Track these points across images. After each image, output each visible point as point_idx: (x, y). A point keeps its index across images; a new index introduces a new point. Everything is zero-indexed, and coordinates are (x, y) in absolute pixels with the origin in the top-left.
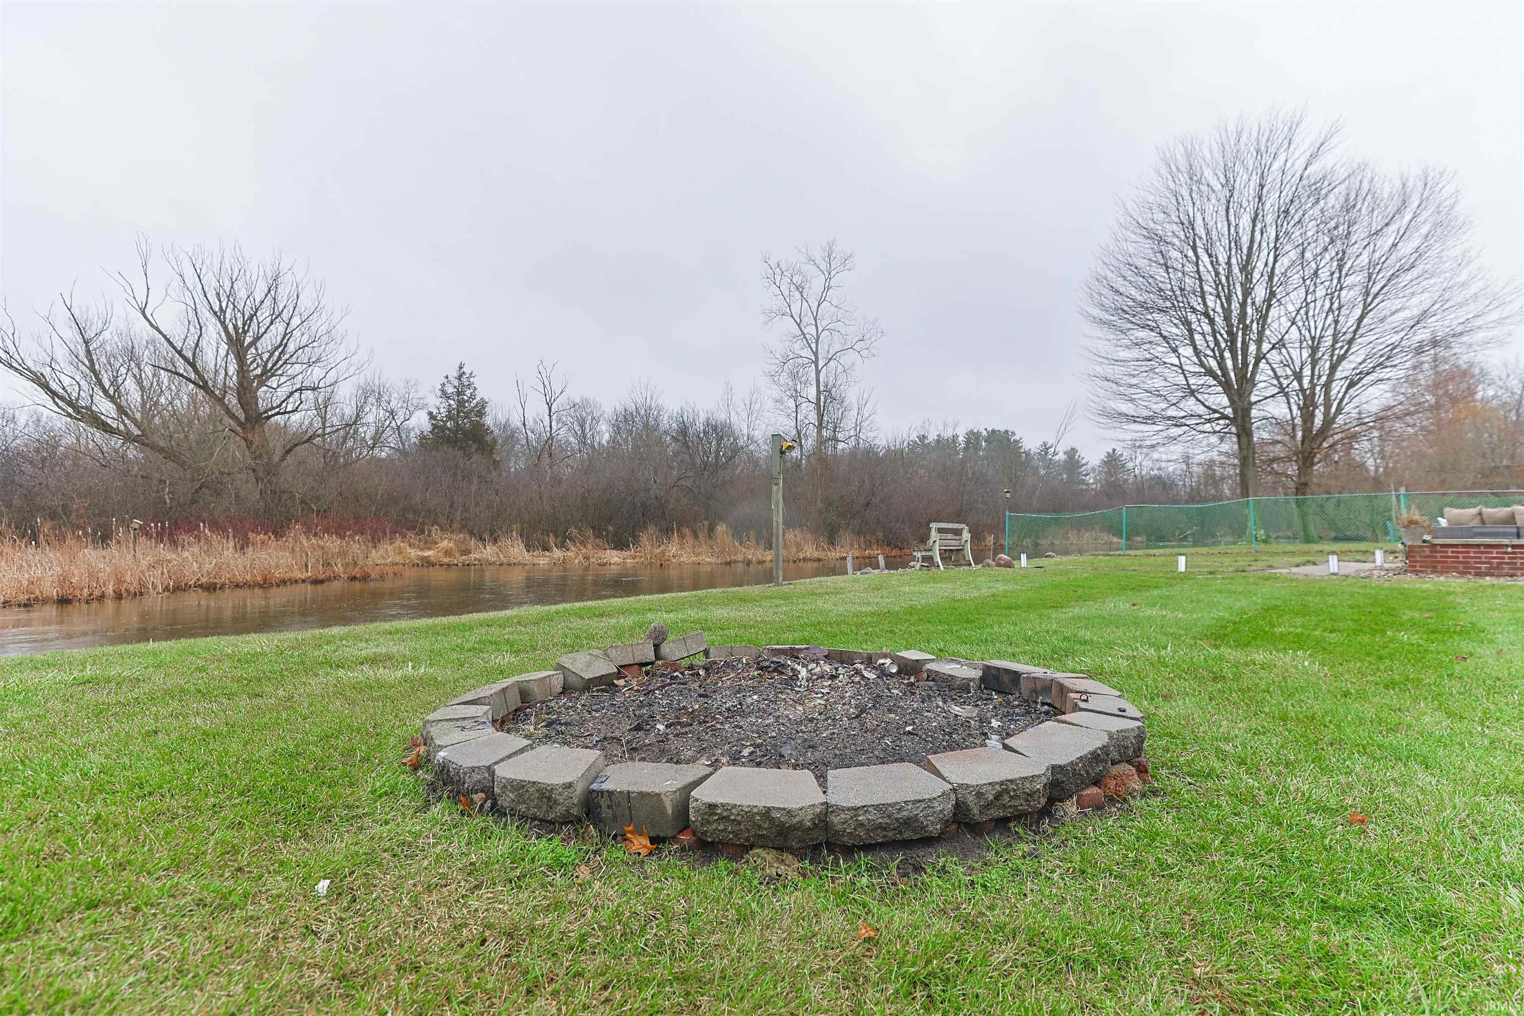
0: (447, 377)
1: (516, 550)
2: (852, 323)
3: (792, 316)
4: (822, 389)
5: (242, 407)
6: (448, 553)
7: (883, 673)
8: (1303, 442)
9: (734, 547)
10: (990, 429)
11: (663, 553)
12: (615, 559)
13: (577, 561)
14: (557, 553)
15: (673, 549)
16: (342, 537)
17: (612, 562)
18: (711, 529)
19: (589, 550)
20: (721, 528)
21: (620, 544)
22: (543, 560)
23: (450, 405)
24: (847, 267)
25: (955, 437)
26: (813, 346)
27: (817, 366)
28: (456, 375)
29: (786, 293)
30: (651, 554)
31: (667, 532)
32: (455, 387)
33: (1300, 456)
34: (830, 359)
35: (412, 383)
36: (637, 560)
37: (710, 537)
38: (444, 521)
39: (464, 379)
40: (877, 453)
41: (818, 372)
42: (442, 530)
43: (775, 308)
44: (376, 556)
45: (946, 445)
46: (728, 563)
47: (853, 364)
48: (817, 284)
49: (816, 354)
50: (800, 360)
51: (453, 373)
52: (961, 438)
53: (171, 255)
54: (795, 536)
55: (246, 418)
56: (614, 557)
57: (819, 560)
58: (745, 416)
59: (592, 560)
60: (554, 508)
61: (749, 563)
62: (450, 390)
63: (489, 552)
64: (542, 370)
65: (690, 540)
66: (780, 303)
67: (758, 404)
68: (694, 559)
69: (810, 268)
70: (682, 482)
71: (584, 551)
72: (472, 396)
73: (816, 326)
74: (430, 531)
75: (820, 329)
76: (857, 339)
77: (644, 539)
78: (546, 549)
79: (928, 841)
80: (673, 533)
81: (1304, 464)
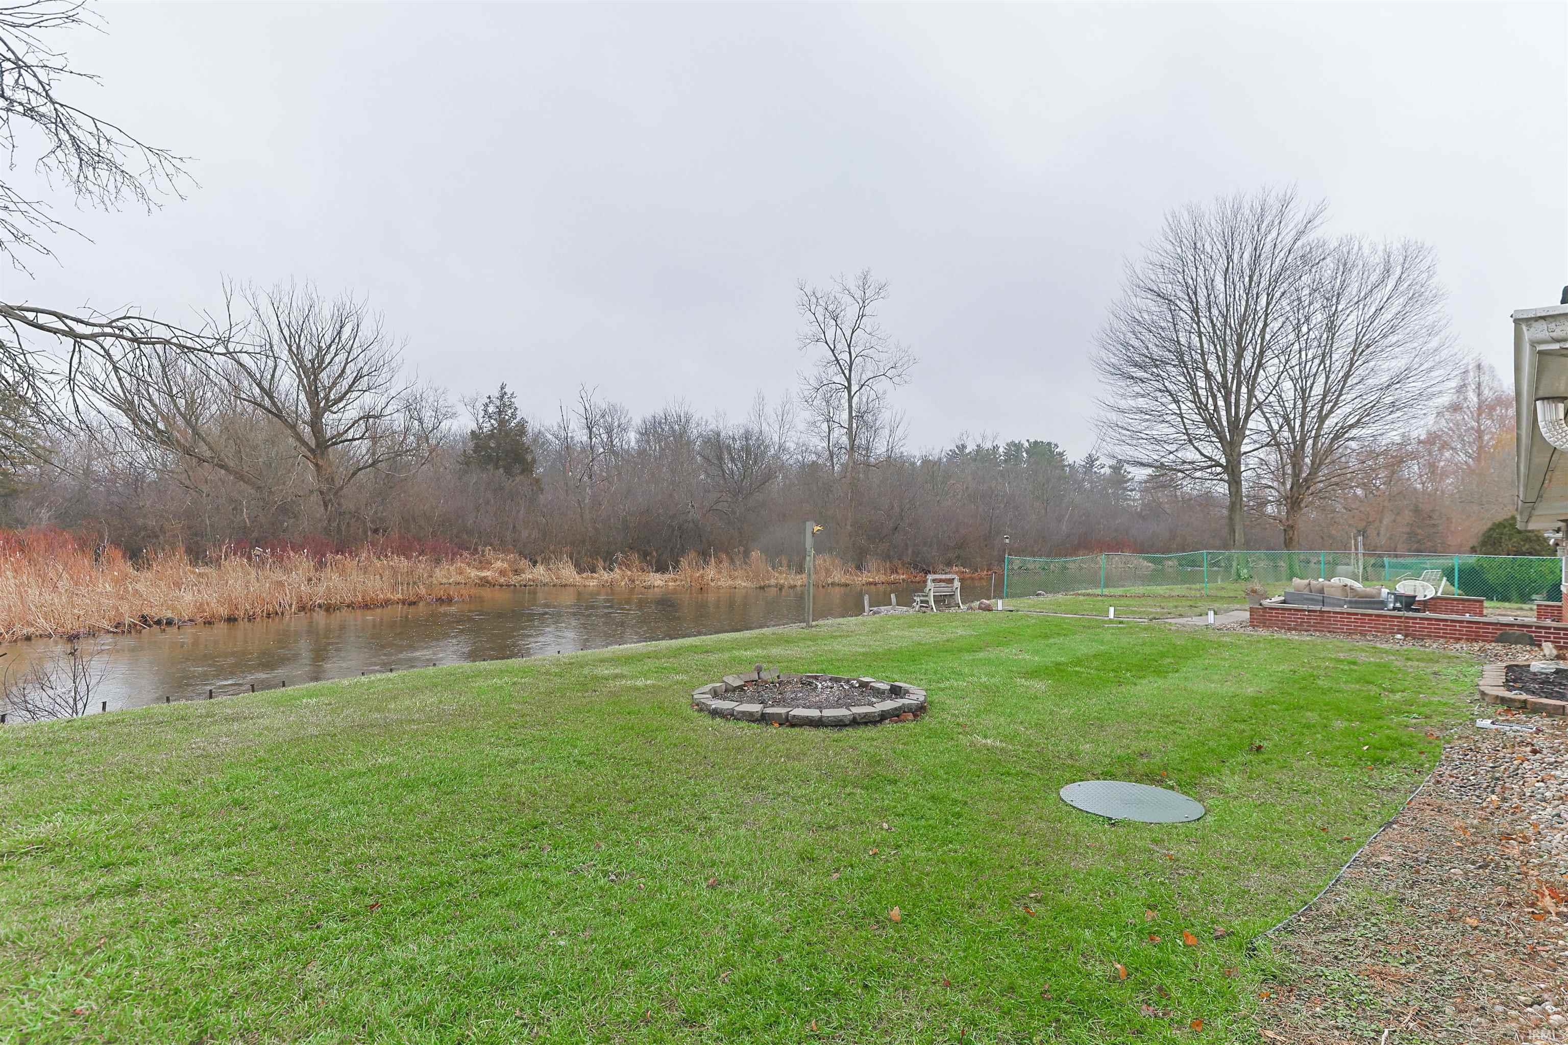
0: (489, 397)
1: (568, 573)
2: (885, 350)
3: (826, 342)
4: (854, 414)
5: (315, 435)
6: (502, 573)
7: (852, 686)
8: (1292, 488)
9: (768, 571)
10: (1032, 440)
11: (702, 576)
12: (658, 583)
13: (623, 583)
14: (606, 576)
15: (711, 572)
16: (408, 558)
17: (656, 585)
18: (747, 554)
19: (636, 573)
20: (755, 554)
21: (661, 568)
22: (592, 582)
23: (492, 425)
24: (882, 295)
25: (996, 448)
26: (847, 372)
27: (849, 392)
28: (497, 395)
29: (821, 319)
30: (691, 577)
31: (704, 555)
32: (497, 407)
33: (1289, 501)
34: (862, 386)
35: (441, 391)
36: (678, 583)
37: (746, 563)
38: (496, 542)
39: (506, 399)
40: (914, 463)
41: (850, 398)
42: (494, 550)
43: (810, 333)
44: (440, 574)
45: (984, 457)
46: (762, 588)
47: (885, 393)
48: (850, 314)
49: (849, 380)
50: (834, 386)
51: (496, 393)
52: (1001, 450)
53: (248, 292)
54: (825, 561)
55: (317, 445)
56: (657, 580)
57: (847, 585)
58: (777, 427)
59: (637, 583)
60: (596, 529)
61: (781, 588)
62: (491, 409)
63: (540, 572)
64: (584, 395)
65: (726, 564)
66: (815, 328)
67: (791, 415)
68: (730, 582)
69: (846, 299)
70: (719, 506)
71: (629, 573)
72: (514, 416)
73: (850, 353)
74: (483, 551)
75: (853, 356)
76: (890, 366)
77: (684, 562)
78: (593, 571)
79: (846, 725)
80: (710, 556)
81: (1292, 508)
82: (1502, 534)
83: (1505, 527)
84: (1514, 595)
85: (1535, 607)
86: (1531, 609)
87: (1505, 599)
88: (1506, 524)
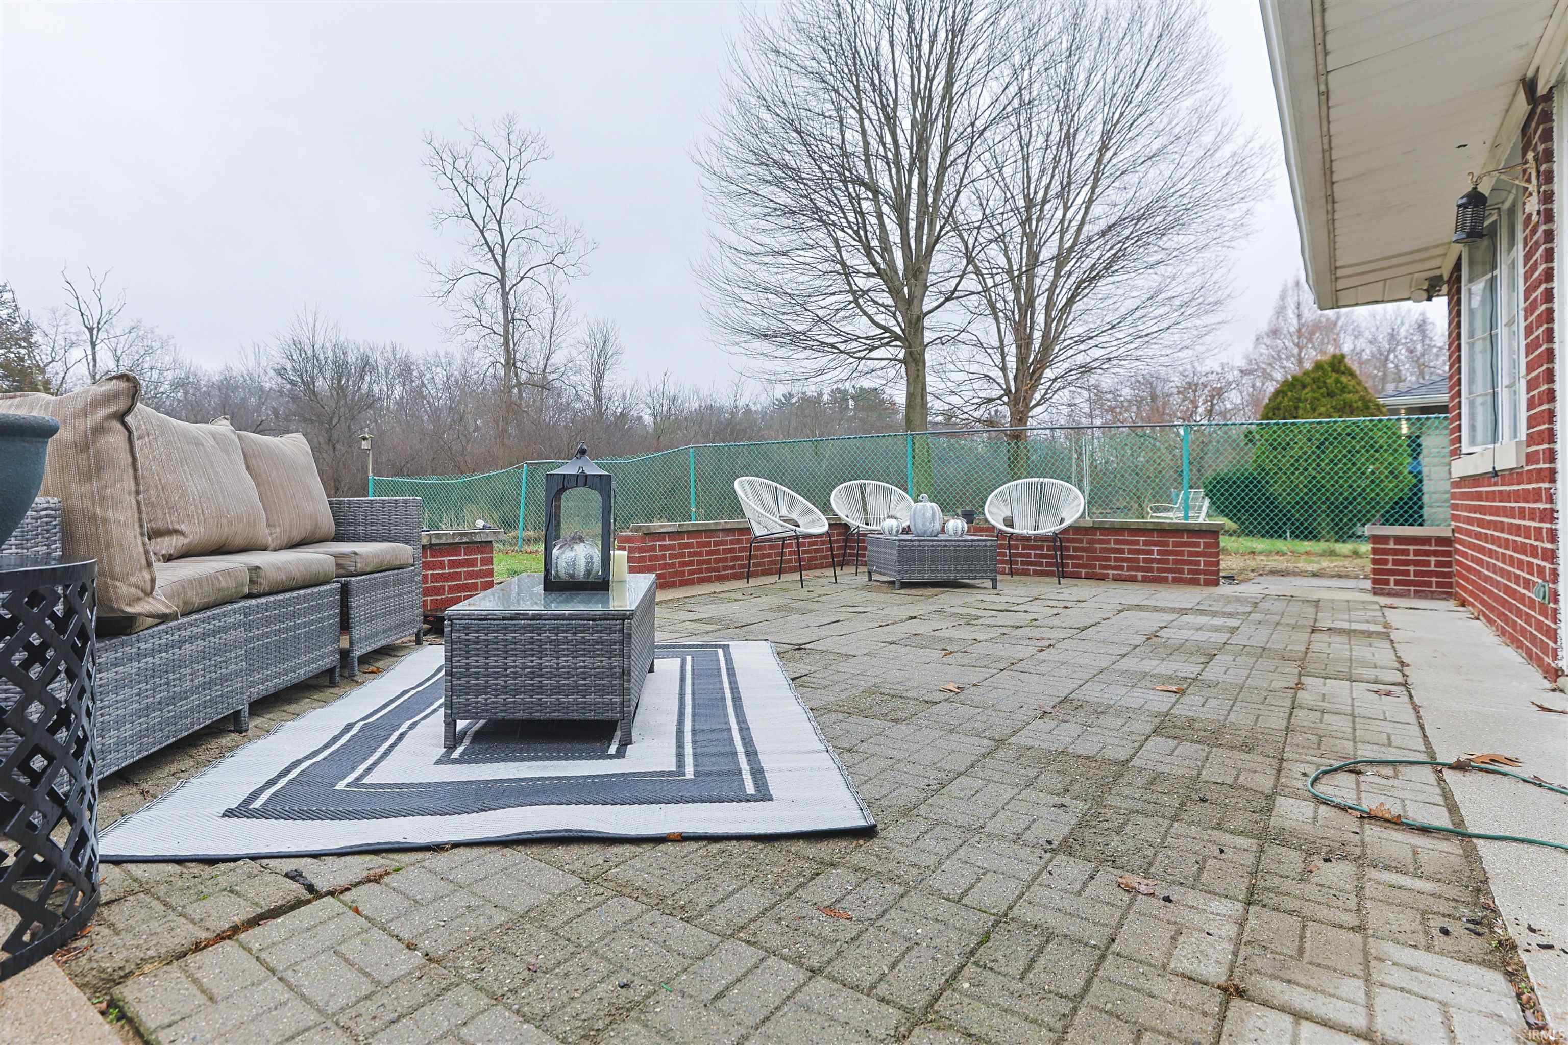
3: (472, 220)
27: (503, 286)
34: (522, 278)
49: (502, 269)
75: (508, 237)
82: (1299, 400)
83: (1304, 387)
84: (1324, 523)
85: (1366, 548)
86: (1356, 554)
87: (1307, 533)
88: (1308, 380)
